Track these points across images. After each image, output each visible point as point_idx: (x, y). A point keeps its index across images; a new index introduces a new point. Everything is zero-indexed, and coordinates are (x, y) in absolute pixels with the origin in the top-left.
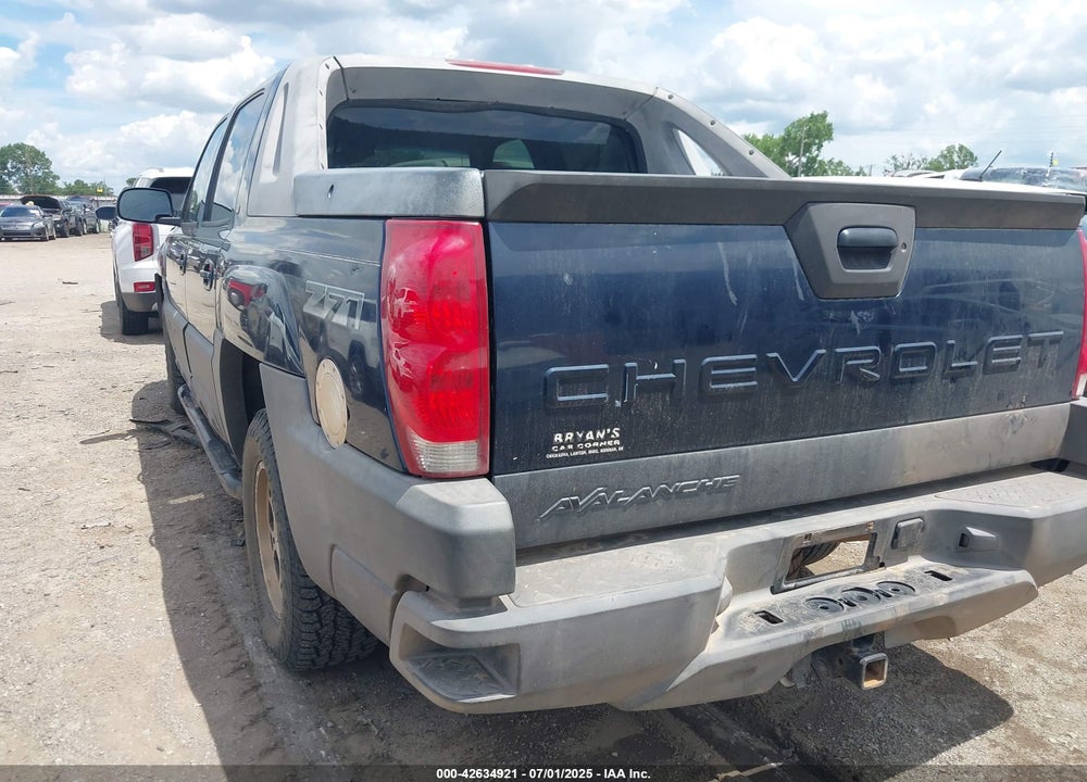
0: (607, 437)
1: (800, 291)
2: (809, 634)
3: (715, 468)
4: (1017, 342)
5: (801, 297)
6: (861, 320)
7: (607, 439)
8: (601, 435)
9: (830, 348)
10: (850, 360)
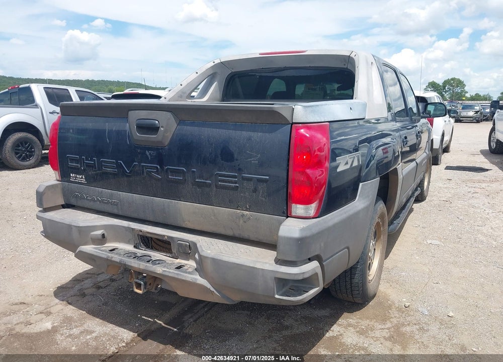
0: (82, 177)
1: (128, 141)
2: (109, 257)
3: (111, 196)
4: (235, 177)
5: (128, 143)
6: (150, 154)
7: (81, 178)
8: (80, 177)
9: (140, 163)
10: (148, 169)
